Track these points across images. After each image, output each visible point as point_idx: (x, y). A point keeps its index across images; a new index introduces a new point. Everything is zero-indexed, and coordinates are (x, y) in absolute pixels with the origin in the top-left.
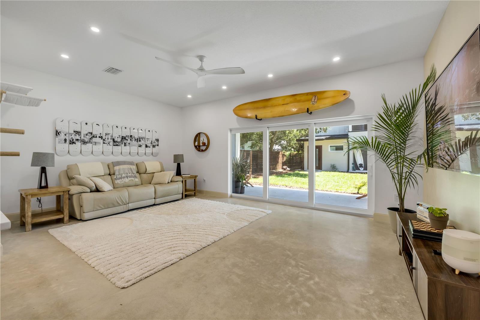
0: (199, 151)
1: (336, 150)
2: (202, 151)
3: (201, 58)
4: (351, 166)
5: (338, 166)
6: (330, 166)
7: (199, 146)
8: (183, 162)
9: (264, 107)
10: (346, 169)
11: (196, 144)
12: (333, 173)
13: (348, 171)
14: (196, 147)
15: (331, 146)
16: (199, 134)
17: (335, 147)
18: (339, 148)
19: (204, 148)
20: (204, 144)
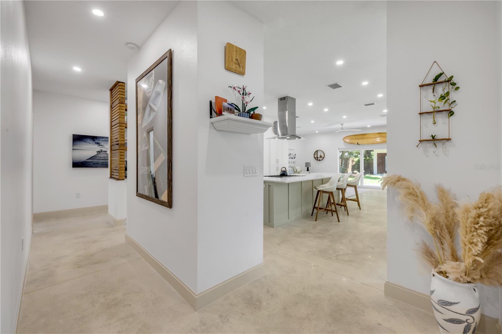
0: (317, 160)
2: (320, 160)
3: (342, 125)
7: (317, 158)
8: (310, 166)
9: (363, 139)
11: (316, 156)
14: (315, 158)
16: (317, 151)
19: (321, 159)
20: (321, 157)
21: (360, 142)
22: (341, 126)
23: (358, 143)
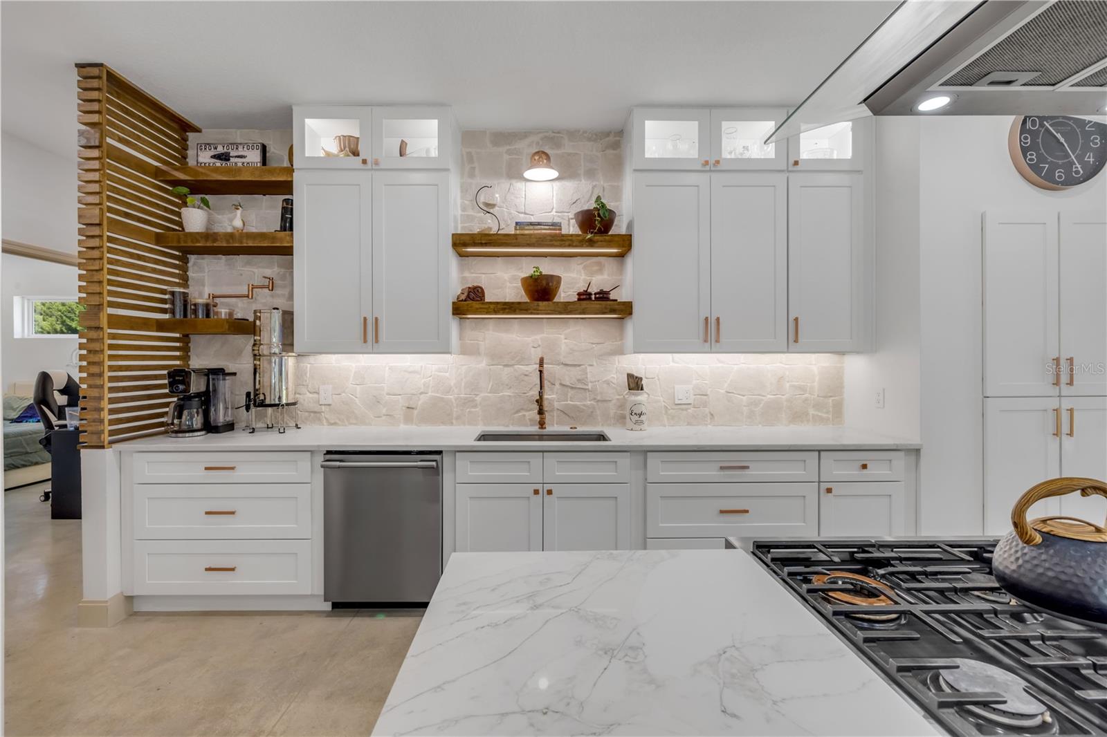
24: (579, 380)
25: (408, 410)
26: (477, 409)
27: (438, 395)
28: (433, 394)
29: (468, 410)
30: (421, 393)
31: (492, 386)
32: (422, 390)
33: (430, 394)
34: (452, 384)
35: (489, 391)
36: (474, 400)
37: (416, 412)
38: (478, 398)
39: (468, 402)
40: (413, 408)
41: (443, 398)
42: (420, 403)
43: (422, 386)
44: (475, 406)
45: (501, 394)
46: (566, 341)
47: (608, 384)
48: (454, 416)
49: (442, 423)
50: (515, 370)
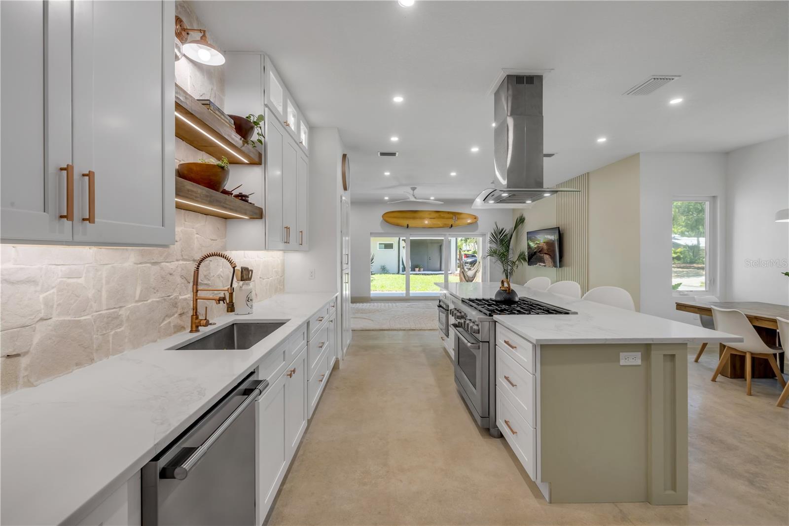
1: (385, 248)
3: (414, 189)
4: (401, 266)
5: (388, 267)
6: (380, 267)
9: (414, 218)
10: (397, 271)
12: (383, 276)
13: (398, 273)
15: (380, 244)
17: (384, 245)
18: (389, 246)
21: (412, 223)
22: (412, 191)
23: (408, 225)
24: (205, 276)
25: (9, 361)
26: (122, 329)
27: (69, 318)
28: (62, 318)
29: (113, 333)
30: (42, 319)
31: (142, 291)
32: (42, 315)
33: (55, 319)
34: (90, 295)
35: (137, 298)
36: (117, 317)
37: (24, 361)
38: (122, 312)
39: (112, 320)
40: (18, 355)
41: (79, 321)
42: (36, 339)
43: (42, 307)
44: (120, 325)
45: (149, 301)
46: (197, 235)
47: (219, 278)
48: (95, 347)
49: (77, 364)
50: (162, 268)
